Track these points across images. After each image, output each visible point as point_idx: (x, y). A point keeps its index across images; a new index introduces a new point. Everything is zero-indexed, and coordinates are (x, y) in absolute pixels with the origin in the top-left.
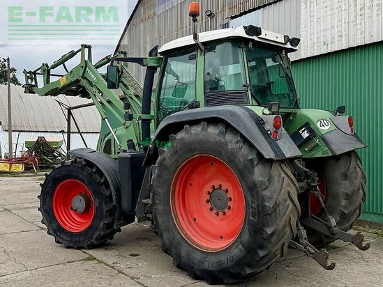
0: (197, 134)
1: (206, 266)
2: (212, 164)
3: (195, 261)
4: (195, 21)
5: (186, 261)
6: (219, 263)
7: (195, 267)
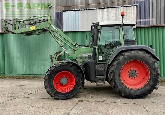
0: (135, 54)
1: (137, 94)
2: (132, 63)
3: (133, 93)
4: (123, 17)
5: (129, 94)
6: (142, 92)
7: (133, 95)
